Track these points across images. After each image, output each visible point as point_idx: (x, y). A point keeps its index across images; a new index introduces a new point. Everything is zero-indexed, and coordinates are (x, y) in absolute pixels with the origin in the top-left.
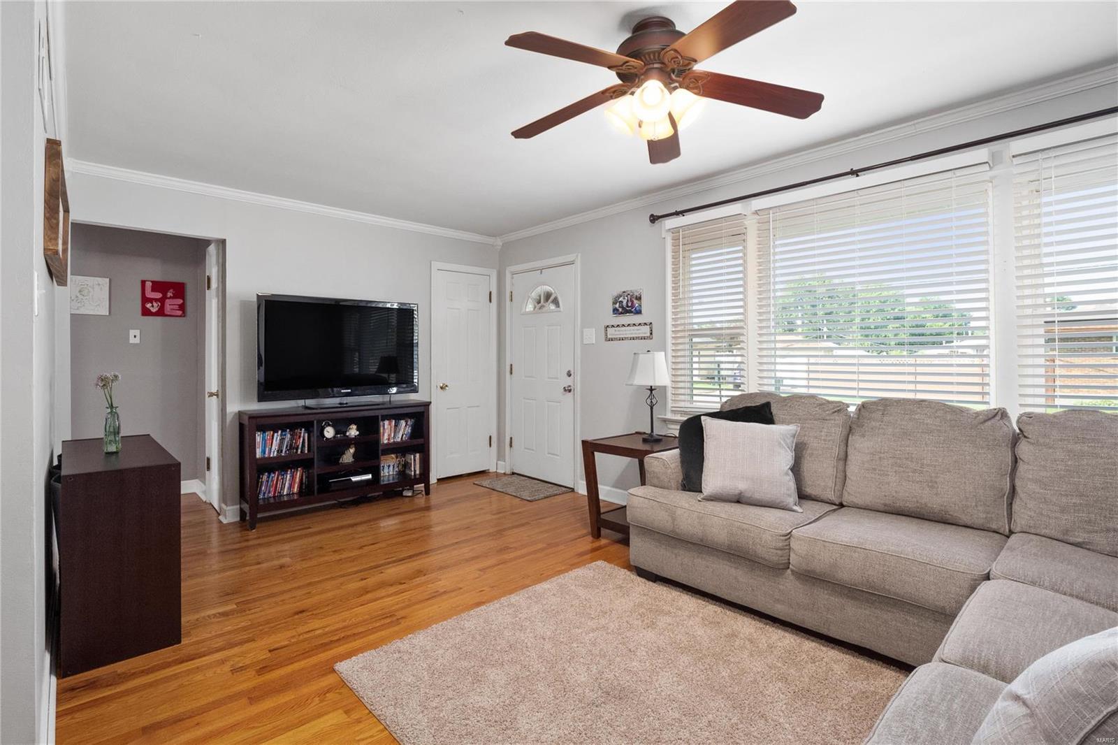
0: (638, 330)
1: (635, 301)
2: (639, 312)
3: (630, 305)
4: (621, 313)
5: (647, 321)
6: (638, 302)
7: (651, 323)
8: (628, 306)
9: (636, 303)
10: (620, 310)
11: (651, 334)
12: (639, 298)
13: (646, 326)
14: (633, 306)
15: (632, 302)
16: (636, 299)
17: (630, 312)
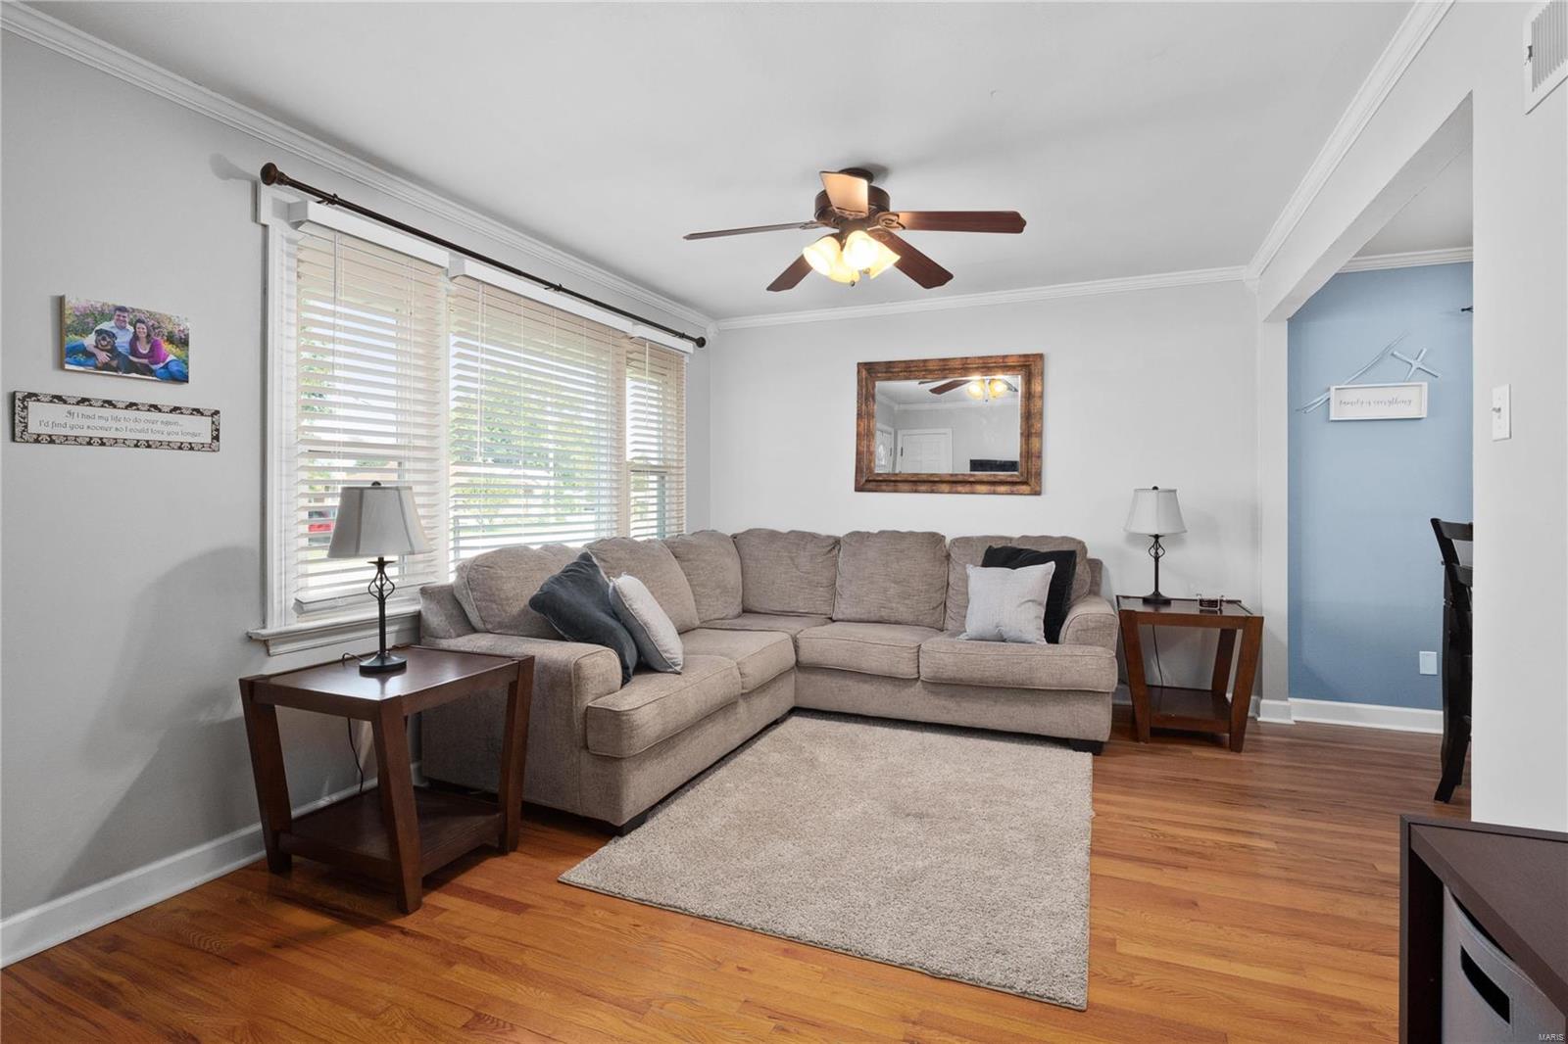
0: (167, 423)
1: (166, 347)
2: (182, 378)
3: (144, 349)
4: (106, 367)
5: (207, 405)
6: (178, 351)
7: (217, 413)
8: (134, 351)
9: (171, 353)
10: (103, 357)
11: (216, 438)
12: (184, 343)
13: (198, 418)
14: (155, 354)
15: (155, 347)
16: (171, 339)
17: (145, 370)
